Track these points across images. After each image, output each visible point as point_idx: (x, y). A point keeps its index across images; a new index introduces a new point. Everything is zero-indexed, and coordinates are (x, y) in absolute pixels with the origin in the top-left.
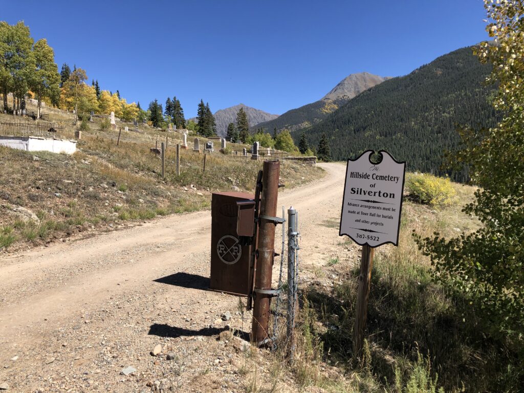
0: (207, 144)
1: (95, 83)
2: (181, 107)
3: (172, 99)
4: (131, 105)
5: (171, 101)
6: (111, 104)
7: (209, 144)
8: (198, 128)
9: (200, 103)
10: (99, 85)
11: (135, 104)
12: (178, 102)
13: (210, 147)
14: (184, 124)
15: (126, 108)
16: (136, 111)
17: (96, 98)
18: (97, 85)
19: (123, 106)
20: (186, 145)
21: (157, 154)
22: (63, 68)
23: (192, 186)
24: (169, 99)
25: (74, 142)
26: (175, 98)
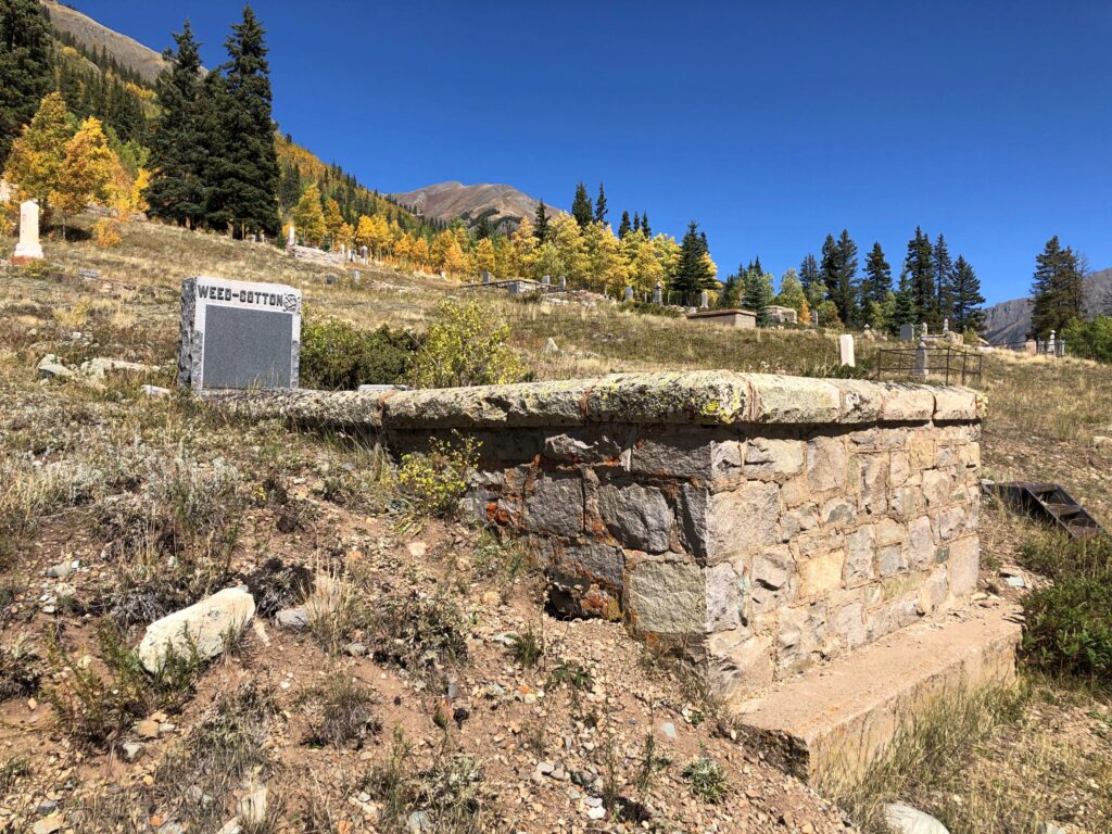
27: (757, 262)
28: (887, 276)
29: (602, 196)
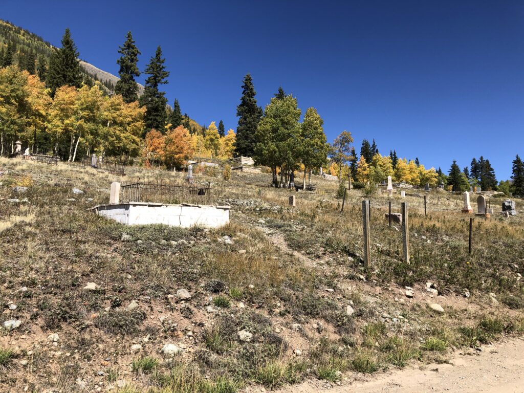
0: (504, 204)
1: (393, 154)
2: (491, 167)
3: (478, 160)
4: (429, 170)
5: (477, 162)
6: (407, 172)
7: (507, 204)
8: (513, 189)
9: (515, 159)
10: (397, 155)
11: (434, 169)
12: (487, 161)
13: (509, 208)
14: (494, 186)
15: (424, 175)
16: (436, 177)
17: (392, 168)
18: (394, 155)
19: (421, 173)
20: (470, 208)
21: (393, 223)
22: (363, 144)
23: (429, 284)
24: (474, 160)
25: (225, 209)
26: (482, 158)
27: (440, 169)
28: (493, 174)
29: (374, 144)
